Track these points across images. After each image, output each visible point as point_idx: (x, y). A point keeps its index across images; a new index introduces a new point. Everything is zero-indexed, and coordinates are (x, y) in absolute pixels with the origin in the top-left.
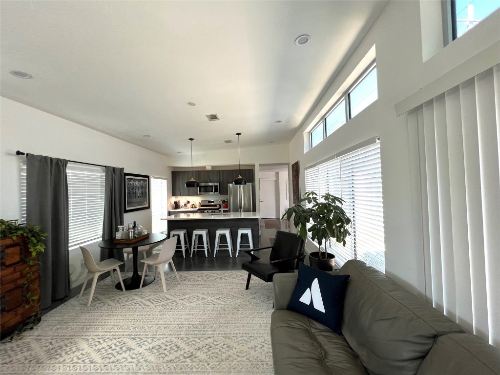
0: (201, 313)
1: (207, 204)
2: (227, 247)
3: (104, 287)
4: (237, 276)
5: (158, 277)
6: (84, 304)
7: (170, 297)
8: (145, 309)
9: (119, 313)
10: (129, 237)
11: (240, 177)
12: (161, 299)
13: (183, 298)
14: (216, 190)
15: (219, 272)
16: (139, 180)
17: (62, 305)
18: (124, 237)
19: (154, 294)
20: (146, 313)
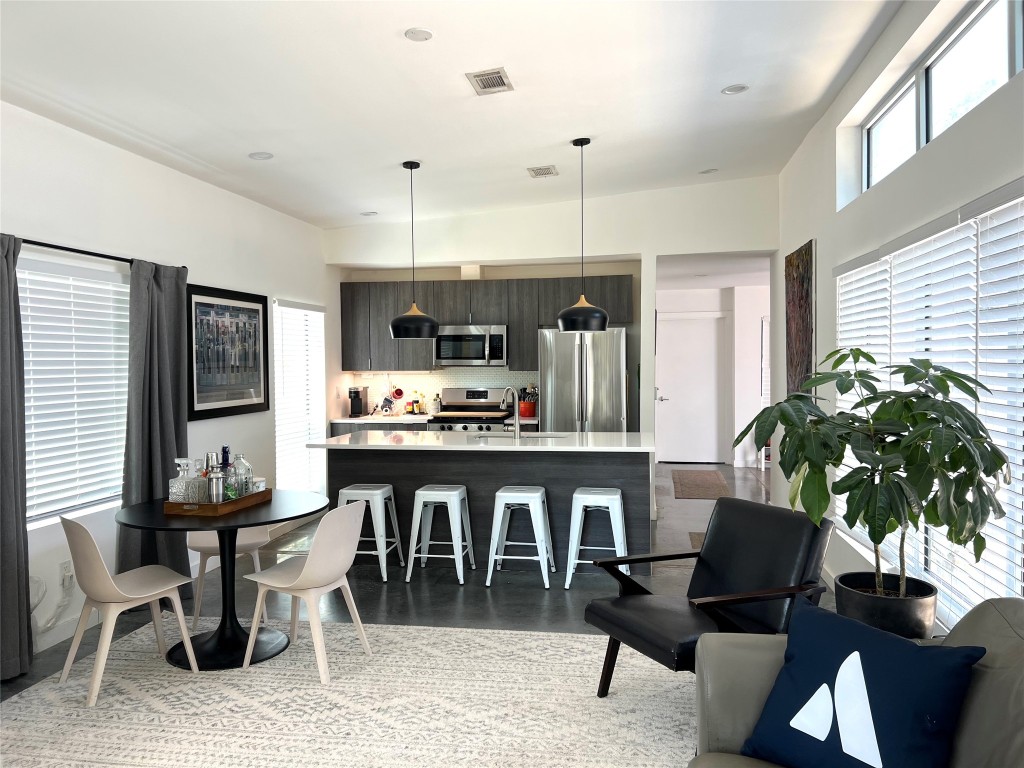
0: (443, 756)
1: (464, 400)
2: (534, 551)
3: (133, 656)
4: (569, 650)
5: (299, 637)
6: (77, 701)
7: (341, 700)
8: (263, 729)
9: (184, 736)
10: (210, 496)
11: (583, 303)
12: (311, 704)
13: (384, 706)
14: (496, 354)
15: (506, 634)
16: (235, 309)
17: (15, 698)
18: (194, 498)
19: (289, 686)
20: (266, 743)
